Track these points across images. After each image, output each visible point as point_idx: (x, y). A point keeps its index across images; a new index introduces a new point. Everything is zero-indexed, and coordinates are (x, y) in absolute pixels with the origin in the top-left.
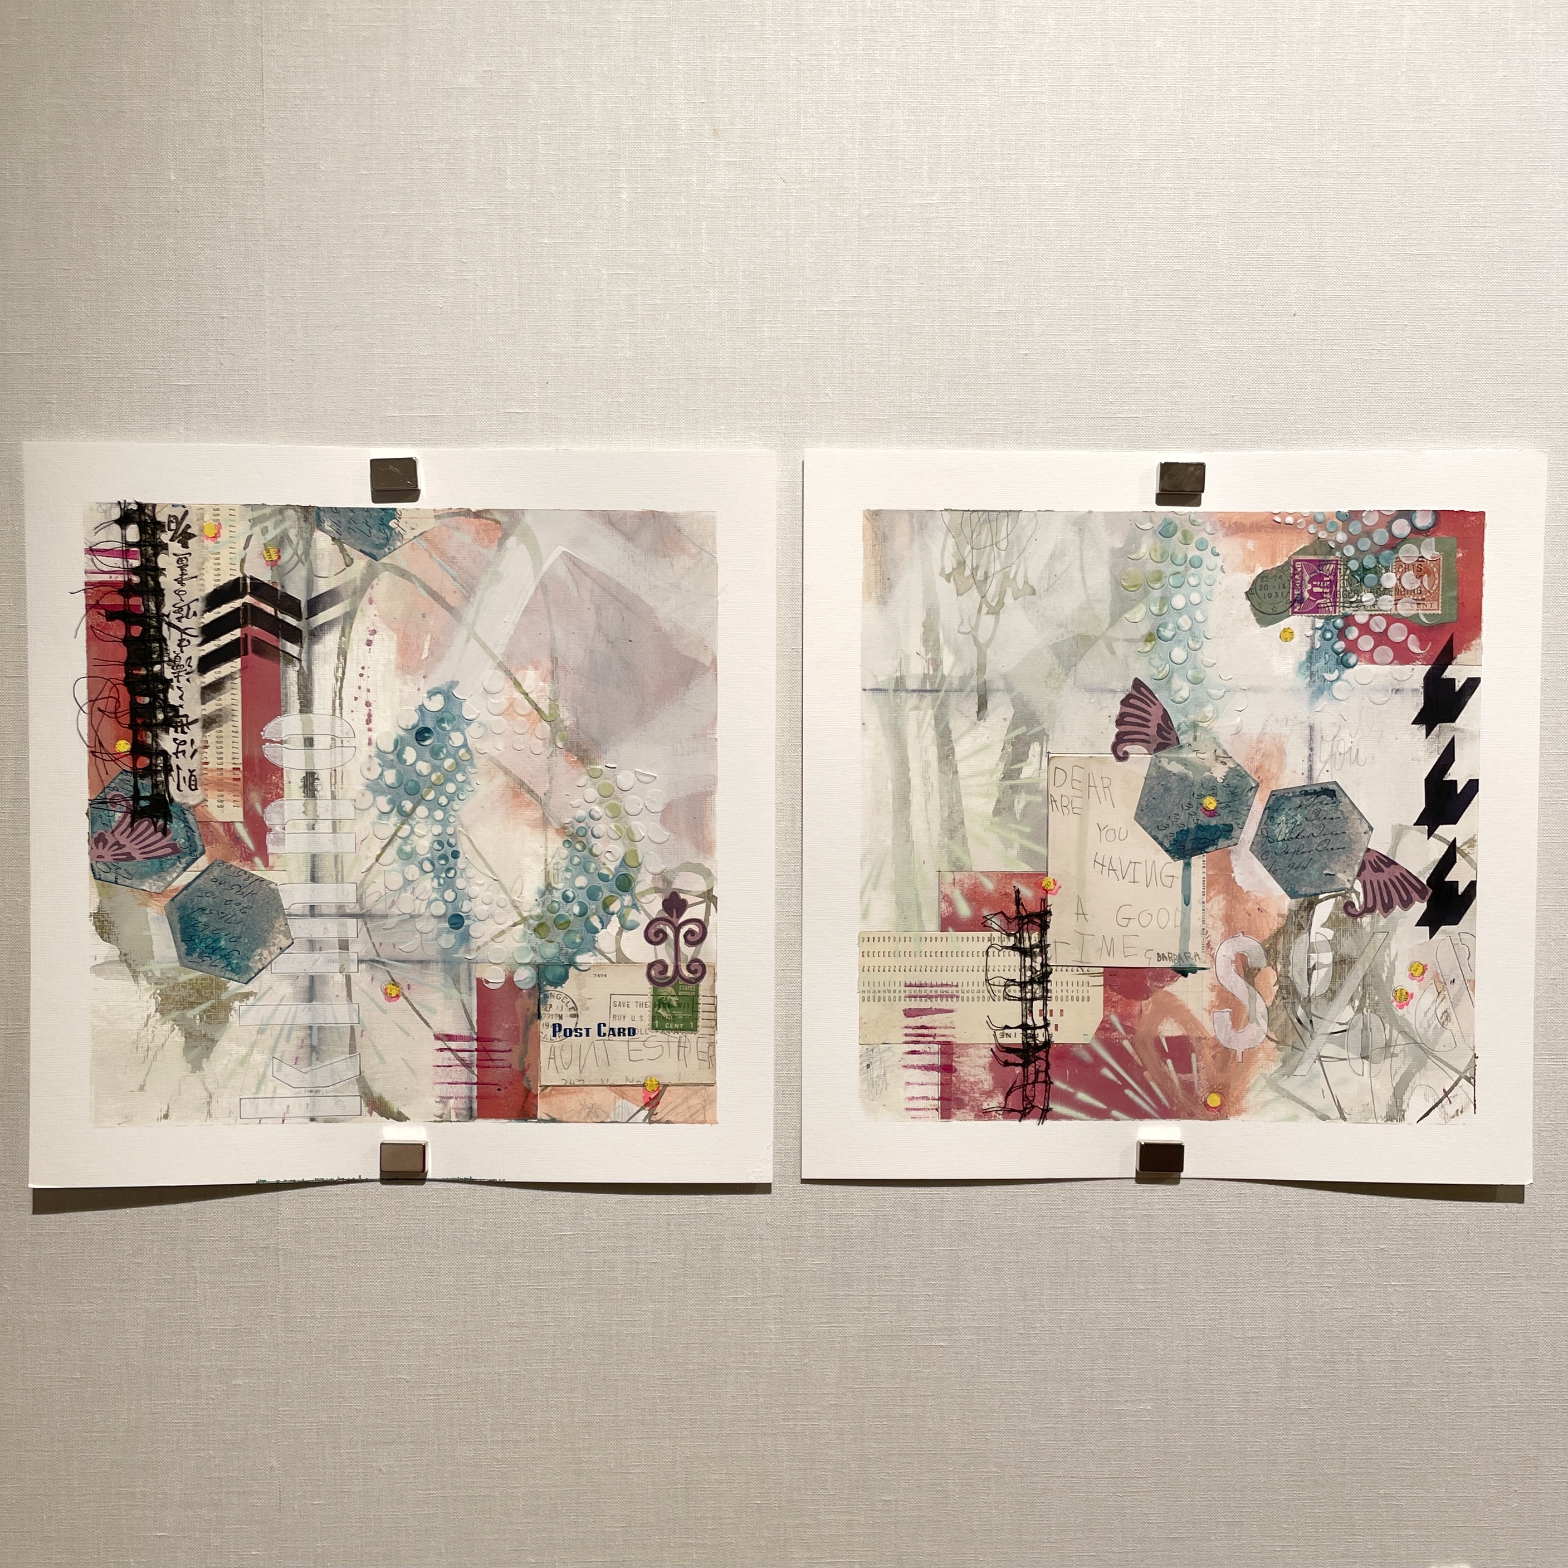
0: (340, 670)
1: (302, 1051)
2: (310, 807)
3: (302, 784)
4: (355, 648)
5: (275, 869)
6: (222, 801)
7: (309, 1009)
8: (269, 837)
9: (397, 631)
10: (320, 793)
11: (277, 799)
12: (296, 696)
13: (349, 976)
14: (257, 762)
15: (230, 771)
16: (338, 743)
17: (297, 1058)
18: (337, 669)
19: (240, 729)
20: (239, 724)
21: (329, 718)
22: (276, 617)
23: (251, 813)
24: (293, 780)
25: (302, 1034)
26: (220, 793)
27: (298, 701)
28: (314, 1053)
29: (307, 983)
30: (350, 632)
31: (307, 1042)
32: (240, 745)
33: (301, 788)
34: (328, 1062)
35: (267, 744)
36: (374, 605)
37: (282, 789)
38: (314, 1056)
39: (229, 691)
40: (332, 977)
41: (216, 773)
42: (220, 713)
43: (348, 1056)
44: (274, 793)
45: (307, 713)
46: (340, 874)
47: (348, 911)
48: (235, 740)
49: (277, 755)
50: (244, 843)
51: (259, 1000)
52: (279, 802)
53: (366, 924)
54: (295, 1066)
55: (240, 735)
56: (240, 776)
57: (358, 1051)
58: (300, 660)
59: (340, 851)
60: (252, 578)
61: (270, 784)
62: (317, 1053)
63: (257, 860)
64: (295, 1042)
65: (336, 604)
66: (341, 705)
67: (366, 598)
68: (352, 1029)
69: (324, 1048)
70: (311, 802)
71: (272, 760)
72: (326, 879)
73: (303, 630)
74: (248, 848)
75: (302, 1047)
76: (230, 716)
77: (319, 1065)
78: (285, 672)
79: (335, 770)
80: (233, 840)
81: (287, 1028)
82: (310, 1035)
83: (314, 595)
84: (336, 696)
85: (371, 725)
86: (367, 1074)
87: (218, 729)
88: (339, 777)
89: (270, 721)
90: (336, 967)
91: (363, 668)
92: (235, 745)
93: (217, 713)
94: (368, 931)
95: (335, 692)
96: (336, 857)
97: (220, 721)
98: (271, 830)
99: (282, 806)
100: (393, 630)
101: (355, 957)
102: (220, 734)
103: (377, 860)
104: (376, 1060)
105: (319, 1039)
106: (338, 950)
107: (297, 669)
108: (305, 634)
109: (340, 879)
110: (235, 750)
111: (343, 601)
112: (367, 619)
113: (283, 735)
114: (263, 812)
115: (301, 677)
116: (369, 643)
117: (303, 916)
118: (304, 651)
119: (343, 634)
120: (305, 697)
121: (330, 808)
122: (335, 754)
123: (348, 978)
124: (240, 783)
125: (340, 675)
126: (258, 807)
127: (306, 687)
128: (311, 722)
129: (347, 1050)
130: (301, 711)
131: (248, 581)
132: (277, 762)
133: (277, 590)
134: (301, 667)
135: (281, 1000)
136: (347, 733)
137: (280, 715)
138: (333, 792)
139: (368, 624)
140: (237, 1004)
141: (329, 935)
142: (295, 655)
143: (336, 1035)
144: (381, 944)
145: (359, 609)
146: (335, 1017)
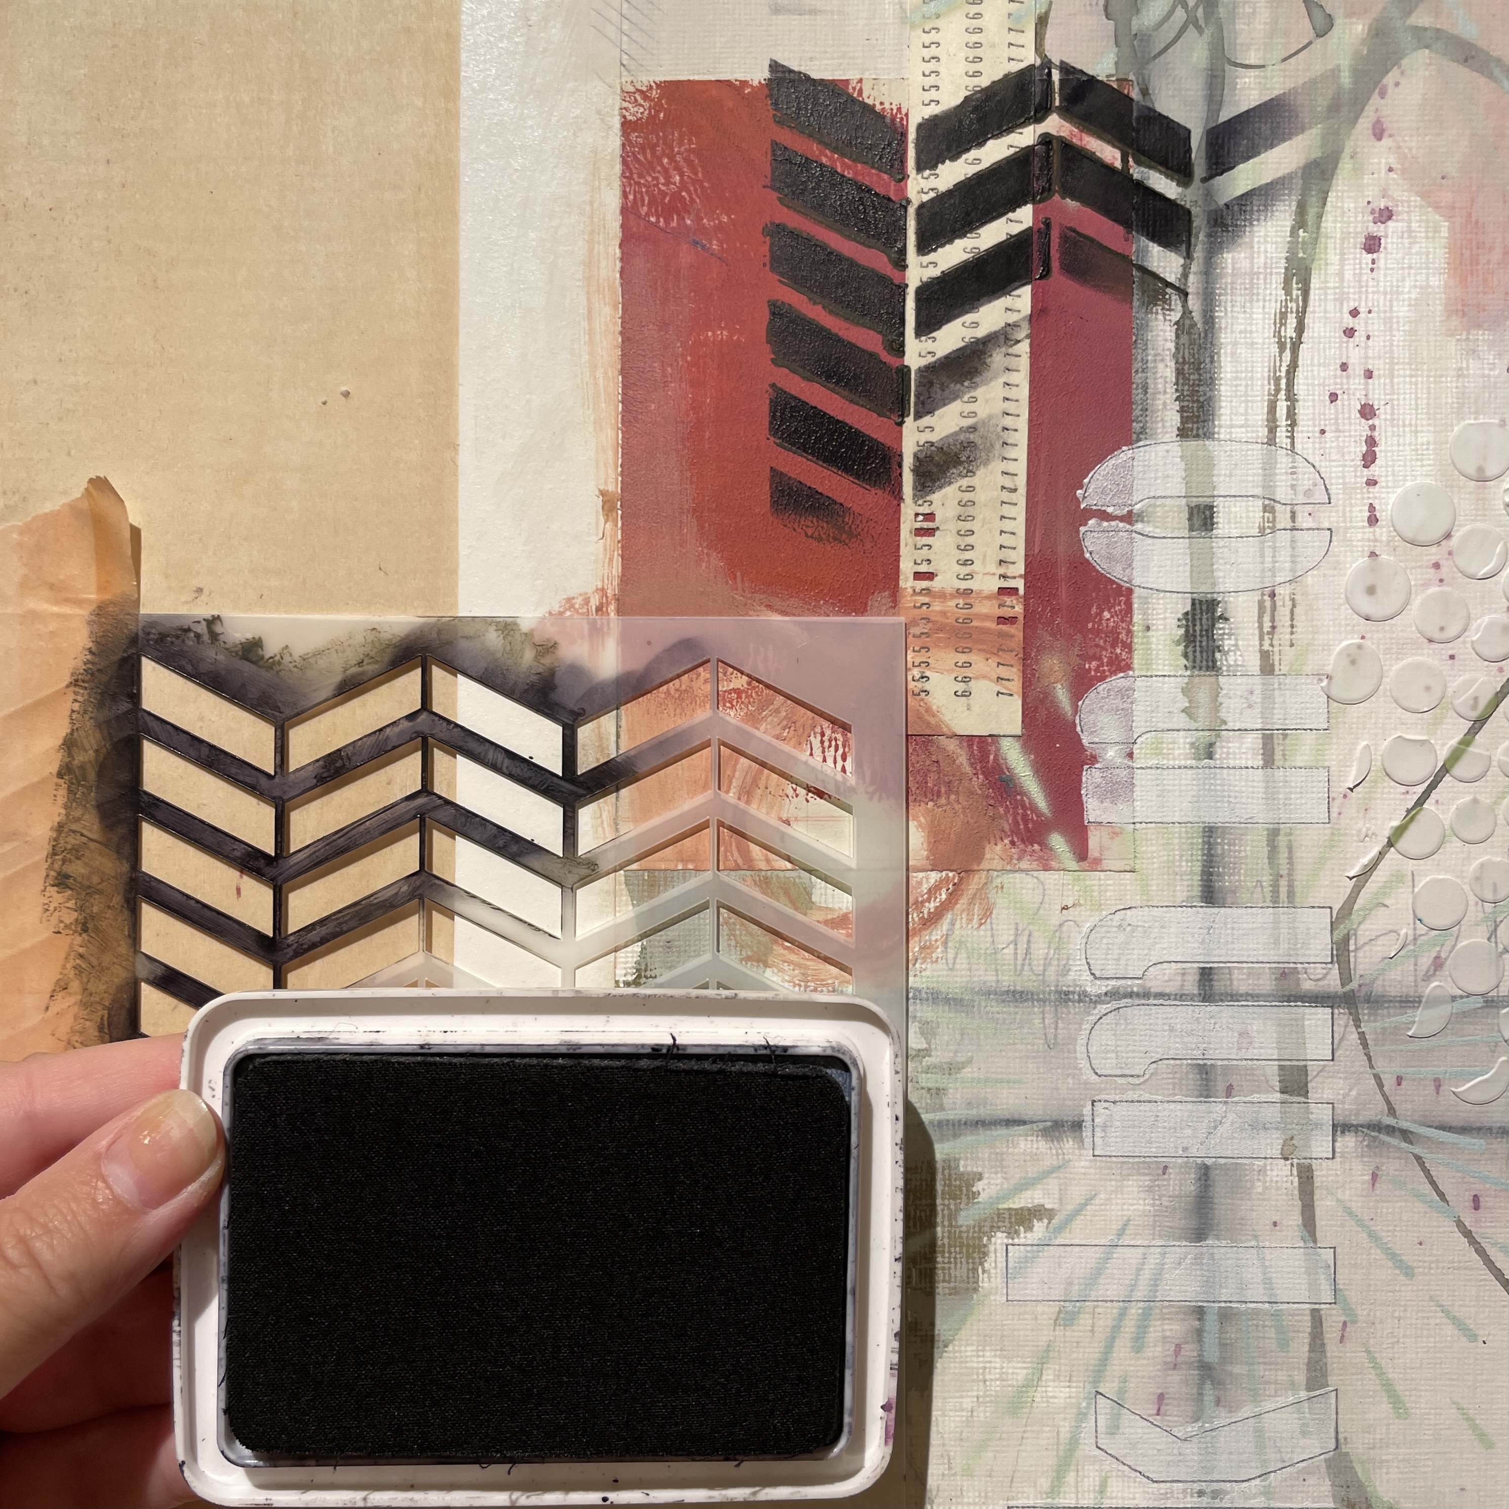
0: (1292, 321)
1: (1175, 1377)
2: (1203, 696)
3: (1182, 631)
4: (1334, 258)
5: (1105, 864)
6: (966, 680)
7: (1198, 1258)
8: (1091, 778)
9: (1449, 211)
10: (1231, 659)
11: (1114, 673)
12: (1171, 390)
13: (1309, 1169)
14: (1062, 572)
15: (988, 598)
16: (1283, 520)
17: (1161, 1397)
18: (1283, 316)
19: (1021, 481)
20: (1021, 468)
21: (1257, 452)
22: (1124, 174)
23: (1042, 714)
24: (1157, 623)
25: (1176, 1328)
26: (962, 658)
27: (1177, 406)
28: (1208, 1385)
29: (1191, 1188)
30: (1320, 216)
31: (1190, 1352)
32: (1019, 526)
33: (1178, 643)
34: (1246, 1411)
35: (1091, 522)
36: (1386, 142)
37: (1129, 647)
38: (1209, 1394)
39: (995, 378)
40: (1262, 1171)
41: (952, 604)
42: (972, 437)
43: (1303, 1394)
44: (1105, 656)
45: (1197, 436)
46: (1283, 883)
47: (1307, 985)
48: (1007, 510)
49: (1117, 552)
50: (1023, 794)
51: (1060, 1229)
52: (1117, 681)
53: (1357, 1023)
54: (1157, 1420)
55: (1021, 497)
56: (1019, 609)
57: (1333, 1380)
58: (1184, 294)
59: (1284, 817)
60: (1066, 69)
61: (1097, 632)
62: (1218, 1383)
63: (1058, 842)
64: (1155, 1350)
65: (1284, 140)
66: (1291, 415)
67: (1365, 123)
68: (1316, 1318)
69: (1237, 1369)
70: (1204, 682)
71: (1102, 565)
72: (1244, 896)
73: (1194, 211)
74: (1034, 808)
75: (1175, 1367)
76: (998, 446)
77: (1222, 1418)
78: (1145, 326)
79: (1273, 595)
80: (992, 785)
81: (1135, 1311)
82: (1199, 1333)
83: (1225, 115)
84: (1278, 390)
85: (1375, 470)
86: (1356, 1447)
87: (964, 482)
88: (1283, 613)
89: (1101, 459)
90: (1271, 1144)
91: (1354, 313)
92: (1008, 525)
93: (962, 437)
94: (1365, 1044)
95: (1277, 380)
96: (1273, 834)
97: (969, 461)
98: (1093, 760)
99: (1126, 694)
100: (1437, 207)
101: (1323, 1114)
102: (967, 496)
103: (1390, 844)
104: (1385, 1408)
105: (1223, 1346)
106: (1277, 1096)
107: (1176, 316)
108: (1199, 222)
109: (1283, 896)
110: (1007, 540)
111: (1302, 130)
112: (1367, 179)
113: (1135, 499)
114: (1076, 710)
115: (1184, 339)
116: (1372, 245)
117: (1181, 997)
118: (1194, 268)
119: (1300, 222)
120: (1194, 393)
121: (1257, 698)
122: (1274, 548)
123: (1306, 1176)
124: (1016, 631)
125: (1290, 331)
126: (1062, 695)
127: (1197, 367)
128: (1210, 464)
129: (1301, 1377)
130: (1183, 433)
131: (1056, 76)
132: (1117, 573)
133: (1132, 100)
134: (1187, 313)
135: (1121, 1233)
136: (1308, 492)
137: (1129, 442)
138: (1265, 656)
139: (1371, 193)
140: (1000, 1239)
141: (1254, 1053)
142: (1171, 278)
143: (1272, 1333)
144: (1399, 1080)
145: (1347, 151)
146: (1268, 1283)
